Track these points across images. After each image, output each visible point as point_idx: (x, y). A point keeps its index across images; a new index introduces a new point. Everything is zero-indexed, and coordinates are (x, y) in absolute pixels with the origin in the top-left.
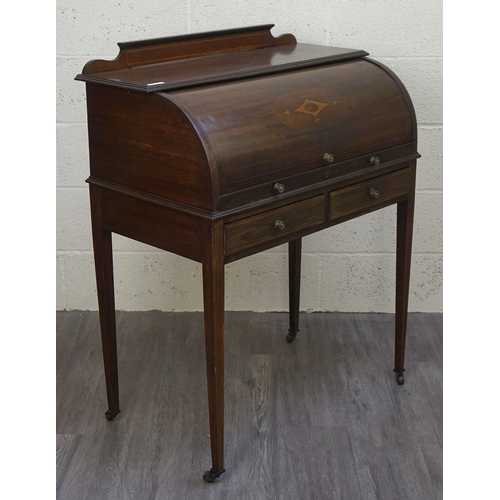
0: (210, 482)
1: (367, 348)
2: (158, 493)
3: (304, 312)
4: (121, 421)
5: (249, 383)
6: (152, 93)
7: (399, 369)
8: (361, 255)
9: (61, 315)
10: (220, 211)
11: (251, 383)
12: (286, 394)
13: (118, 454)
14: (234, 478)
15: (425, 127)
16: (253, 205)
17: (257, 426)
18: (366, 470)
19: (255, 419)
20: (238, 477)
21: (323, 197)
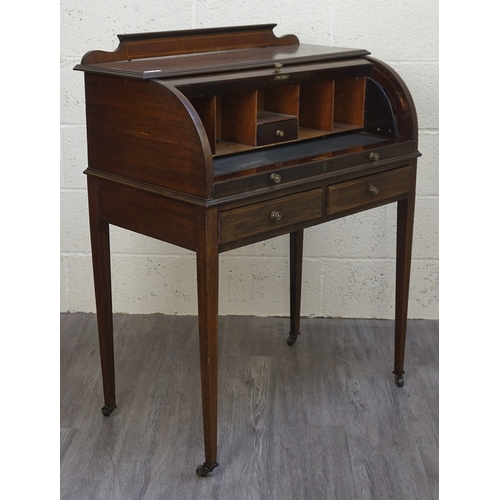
0: (202, 476)
1: (368, 352)
2: (150, 485)
3: (305, 317)
4: (118, 417)
5: (247, 383)
6: (148, 80)
7: (399, 372)
8: (363, 260)
9: (65, 317)
10: (215, 198)
11: (249, 383)
12: (284, 393)
13: (112, 448)
14: (228, 473)
15: (429, 132)
16: (248, 194)
17: (253, 423)
18: (362, 468)
19: (252, 417)
20: (231, 472)
21: (321, 190)
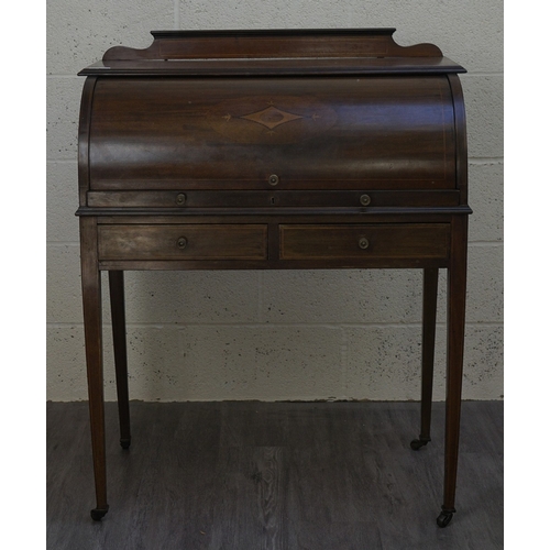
5: (254, 477)
11: (256, 477)
12: (300, 488)
17: (263, 522)
19: (261, 515)
